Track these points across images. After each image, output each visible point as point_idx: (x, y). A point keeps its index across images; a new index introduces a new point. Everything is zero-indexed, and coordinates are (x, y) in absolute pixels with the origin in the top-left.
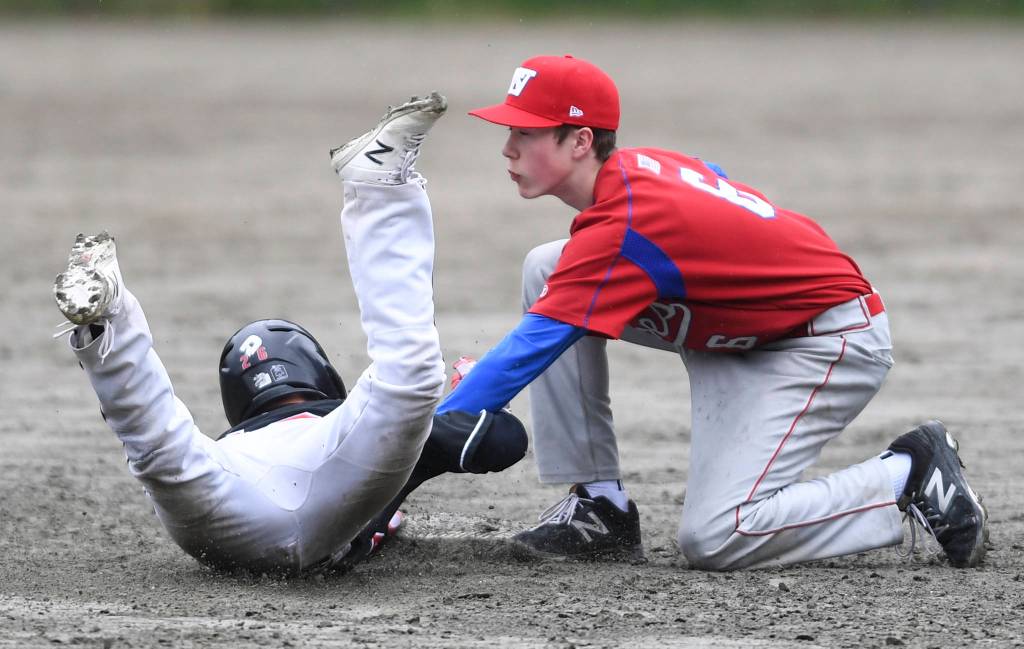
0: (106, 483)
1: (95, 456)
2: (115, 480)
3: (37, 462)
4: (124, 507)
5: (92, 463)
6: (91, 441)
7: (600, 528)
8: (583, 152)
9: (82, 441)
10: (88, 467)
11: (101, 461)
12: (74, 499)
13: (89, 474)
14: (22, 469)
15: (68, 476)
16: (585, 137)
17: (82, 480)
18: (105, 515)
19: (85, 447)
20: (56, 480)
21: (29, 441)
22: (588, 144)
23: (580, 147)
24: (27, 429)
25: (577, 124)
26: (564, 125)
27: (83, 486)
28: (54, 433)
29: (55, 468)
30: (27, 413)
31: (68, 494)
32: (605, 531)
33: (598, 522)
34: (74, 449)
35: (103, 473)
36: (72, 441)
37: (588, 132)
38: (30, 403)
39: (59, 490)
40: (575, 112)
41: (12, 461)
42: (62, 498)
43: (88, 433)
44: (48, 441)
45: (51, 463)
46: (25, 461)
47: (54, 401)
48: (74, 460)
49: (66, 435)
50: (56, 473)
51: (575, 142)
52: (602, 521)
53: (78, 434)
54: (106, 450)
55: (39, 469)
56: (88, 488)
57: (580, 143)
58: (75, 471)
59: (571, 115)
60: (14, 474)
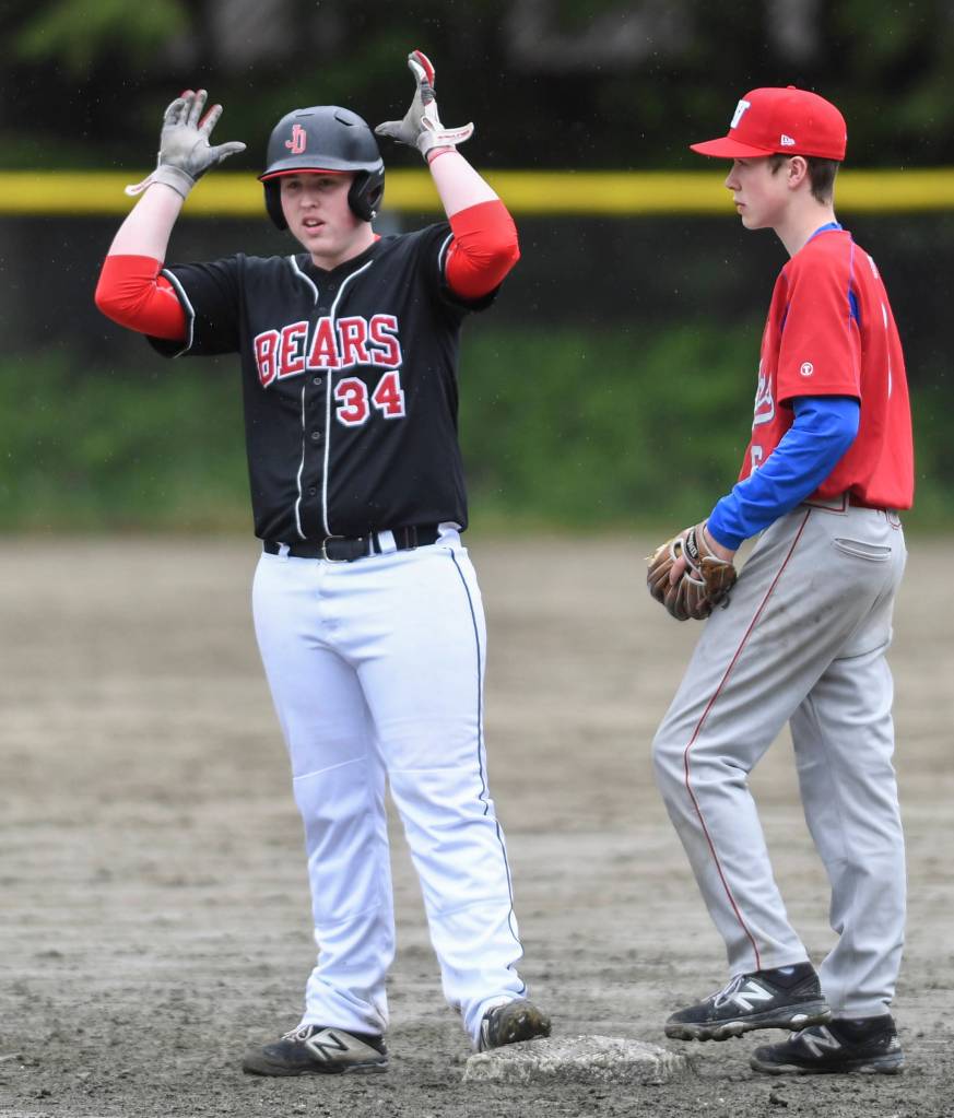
0: (229, 1006)
1: (215, 979)
2: (239, 1003)
3: (156, 985)
4: (251, 1030)
5: (211, 986)
6: (206, 964)
7: (830, 1042)
8: (797, 181)
9: (197, 964)
10: (208, 990)
11: (222, 985)
12: (198, 1023)
13: (210, 997)
14: (143, 992)
15: (189, 1000)
16: (798, 166)
17: (204, 1003)
18: (232, 1038)
19: (202, 970)
20: (177, 1003)
21: (144, 964)
22: (802, 173)
23: (795, 176)
24: (141, 952)
25: (788, 154)
26: (776, 155)
27: (206, 1009)
28: (167, 956)
29: (174, 991)
30: (137, 934)
31: (192, 1019)
32: (836, 1045)
33: (829, 1036)
34: (190, 971)
35: (224, 996)
36: (188, 964)
37: (801, 162)
38: (139, 925)
39: (182, 1014)
40: (787, 141)
41: (130, 984)
42: (186, 1022)
43: (202, 956)
44: (163, 964)
45: (170, 986)
46: (144, 983)
47: (163, 924)
48: (193, 984)
49: (181, 957)
50: (176, 996)
51: (790, 171)
52: (834, 1036)
53: (192, 957)
54: (224, 973)
55: (158, 992)
56: (211, 1012)
57: (795, 172)
58: (195, 993)
59: (782, 144)
60: (135, 998)
